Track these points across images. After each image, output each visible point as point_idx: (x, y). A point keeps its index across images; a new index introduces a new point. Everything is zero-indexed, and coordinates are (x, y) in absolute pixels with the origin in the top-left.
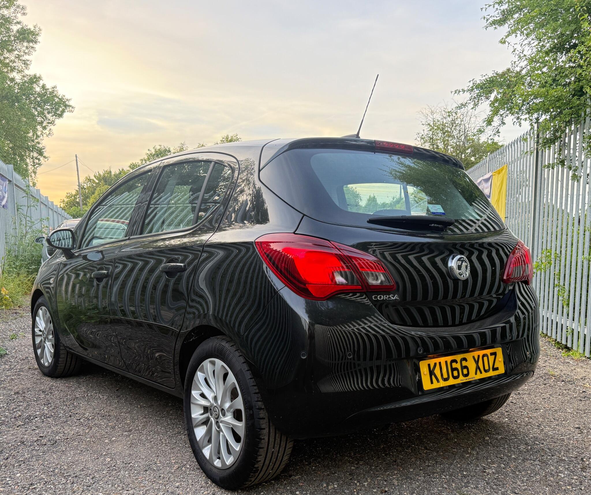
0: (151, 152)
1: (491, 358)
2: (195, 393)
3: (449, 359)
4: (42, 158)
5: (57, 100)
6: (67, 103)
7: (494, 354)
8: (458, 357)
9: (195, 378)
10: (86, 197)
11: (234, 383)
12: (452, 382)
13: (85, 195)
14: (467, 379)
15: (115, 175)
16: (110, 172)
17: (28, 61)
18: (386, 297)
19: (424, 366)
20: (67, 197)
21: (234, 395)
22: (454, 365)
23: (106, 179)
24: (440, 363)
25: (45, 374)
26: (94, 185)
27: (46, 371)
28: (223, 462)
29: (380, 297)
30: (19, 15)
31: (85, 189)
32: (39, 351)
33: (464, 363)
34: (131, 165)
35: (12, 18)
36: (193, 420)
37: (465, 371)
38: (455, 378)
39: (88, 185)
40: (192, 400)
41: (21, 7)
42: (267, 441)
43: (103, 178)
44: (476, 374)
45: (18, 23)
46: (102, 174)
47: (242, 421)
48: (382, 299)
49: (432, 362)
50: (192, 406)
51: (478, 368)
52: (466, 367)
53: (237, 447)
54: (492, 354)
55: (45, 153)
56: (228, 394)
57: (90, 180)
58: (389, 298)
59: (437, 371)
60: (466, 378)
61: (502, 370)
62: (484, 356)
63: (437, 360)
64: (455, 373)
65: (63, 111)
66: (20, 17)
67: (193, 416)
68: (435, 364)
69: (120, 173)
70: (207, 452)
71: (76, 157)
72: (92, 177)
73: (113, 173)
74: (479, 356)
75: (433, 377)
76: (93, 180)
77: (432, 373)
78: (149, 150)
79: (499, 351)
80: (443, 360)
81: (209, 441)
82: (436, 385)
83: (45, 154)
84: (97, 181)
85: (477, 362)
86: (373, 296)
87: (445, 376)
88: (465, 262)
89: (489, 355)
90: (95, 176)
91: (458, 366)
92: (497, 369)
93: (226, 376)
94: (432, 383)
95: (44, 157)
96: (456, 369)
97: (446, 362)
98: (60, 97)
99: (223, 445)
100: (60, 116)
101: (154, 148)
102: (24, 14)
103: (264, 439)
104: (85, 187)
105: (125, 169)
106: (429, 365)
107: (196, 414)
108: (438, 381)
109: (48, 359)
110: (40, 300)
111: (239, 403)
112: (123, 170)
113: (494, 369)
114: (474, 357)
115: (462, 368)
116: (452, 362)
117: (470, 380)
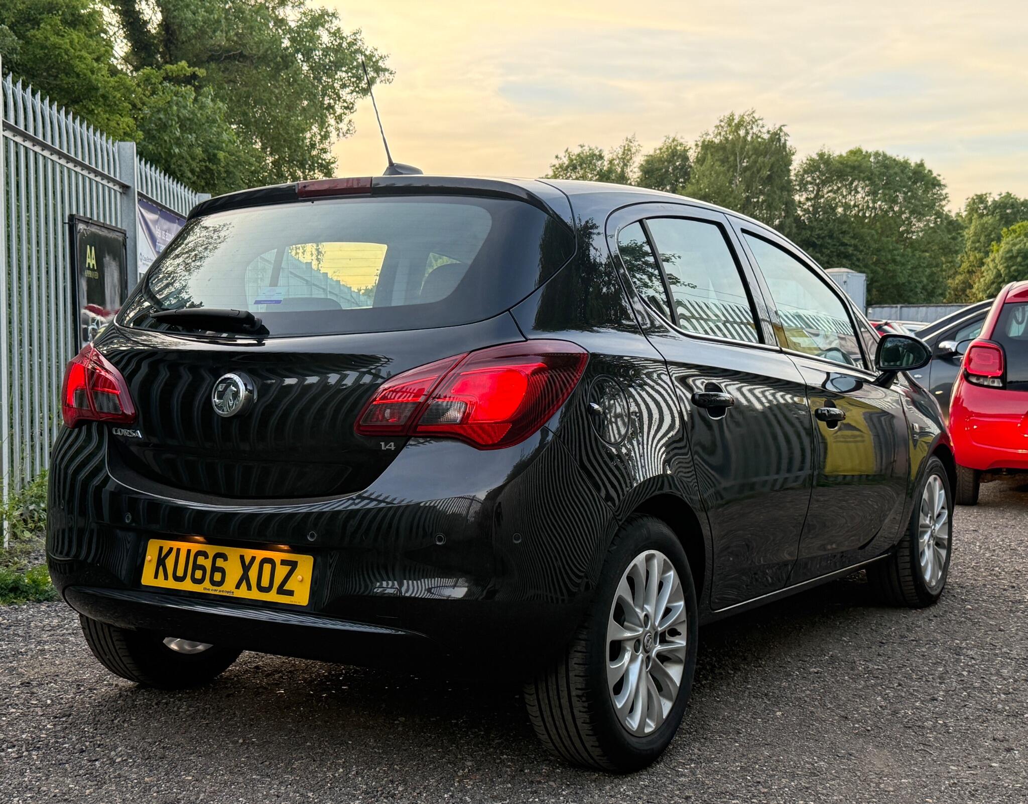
3: (195, 547)
7: (293, 565)
8: (212, 550)
12: (188, 586)
14: (215, 590)
18: (126, 431)
19: (153, 548)
22: (201, 560)
24: (178, 550)
33: (220, 563)
37: (218, 577)
38: (195, 581)
44: (238, 587)
49: (167, 545)
51: (245, 577)
52: (223, 571)
54: (284, 562)
59: (170, 562)
60: (216, 588)
62: (265, 561)
63: (175, 544)
64: (198, 574)
68: (171, 550)
74: (253, 559)
75: (161, 568)
77: (161, 562)
79: (305, 561)
80: (184, 546)
82: (161, 583)
85: (246, 568)
87: (180, 573)
89: (278, 563)
92: (290, 593)
94: (156, 577)
96: (203, 568)
97: (189, 551)
106: (161, 548)
108: (166, 578)
113: (281, 591)
114: (242, 557)
115: (215, 569)
116: (199, 553)
117: (221, 594)
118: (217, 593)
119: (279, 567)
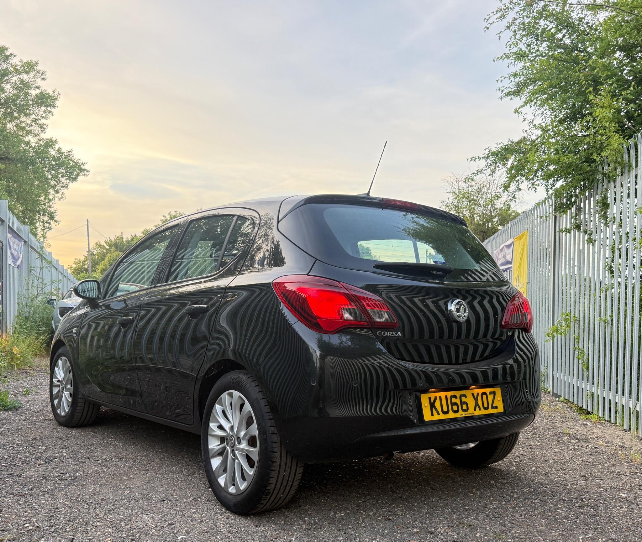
0: (166, 218)
1: (490, 397)
2: (213, 425)
3: (449, 394)
4: (52, 222)
5: (72, 163)
6: (82, 166)
7: (494, 393)
8: (458, 393)
9: (214, 411)
10: (95, 264)
11: (250, 411)
12: (451, 415)
13: (94, 261)
15: (127, 241)
16: (122, 238)
17: (45, 125)
18: (390, 333)
19: (425, 399)
20: (75, 263)
21: (249, 423)
22: (454, 400)
23: (117, 245)
24: (440, 397)
25: (61, 424)
26: (105, 251)
27: (62, 420)
28: (238, 488)
29: (384, 334)
30: (39, 80)
31: (95, 255)
32: (56, 402)
33: (464, 399)
34: (144, 231)
35: (32, 83)
36: (210, 451)
37: (465, 407)
38: (455, 412)
39: (98, 252)
40: (210, 432)
41: (41, 72)
42: (279, 464)
43: (114, 245)
44: (475, 410)
45: (37, 87)
46: (113, 240)
47: (256, 447)
48: (386, 335)
49: (433, 396)
50: (210, 438)
51: (477, 404)
52: (465, 403)
53: (251, 472)
54: (491, 393)
55: (56, 216)
56: (244, 423)
57: (100, 246)
58: (392, 334)
59: (437, 404)
60: (466, 413)
61: (501, 409)
62: (483, 394)
63: (438, 394)
64: (455, 408)
65: (78, 175)
66: (39, 82)
67: (210, 447)
68: (436, 398)
69: (132, 240)
70: (222, 481)
71: (88, 222)
72: (103, 243)
73: (125, 239)
74: (478, 394)
75: (433, 409)
76: (104, 246)
77: (432, 406)
78: (164, 216)
79: (498, 391)
80: (443, 394)
81: (225, 471)
82: (436, 417)
83: (56, 218)
84: (108, 247)
85: (476, 399)
86: (378, 333)
87: (445, 409)
88: (464, 306)
89: (488, 394)
90: (106, 242)
91: (458, 401)
92: (496, 407)
93: (242, 406)
94: (432, 415)
95: (55, 221)
96: (456, 404)
97: (446, 397)
98: (75, 161)
99: (237, 472)
100: (75, 179)
101: (169, 214)
102: (44, 79)
103: (276, 462)
104: (95, 253)
105: (137, 235)
106: (430, 398)
107: (214, 445)
108: (439, 414)
109: (64, 409)
110: (60, 351)
111: (254, 430)
112: (135, 236)
113: (493, 407)
114: (473, 394)
115: (462, 403)
116: (452, 397)
117: (469, 415)
118: (467, 415)
119: (489, 396)
